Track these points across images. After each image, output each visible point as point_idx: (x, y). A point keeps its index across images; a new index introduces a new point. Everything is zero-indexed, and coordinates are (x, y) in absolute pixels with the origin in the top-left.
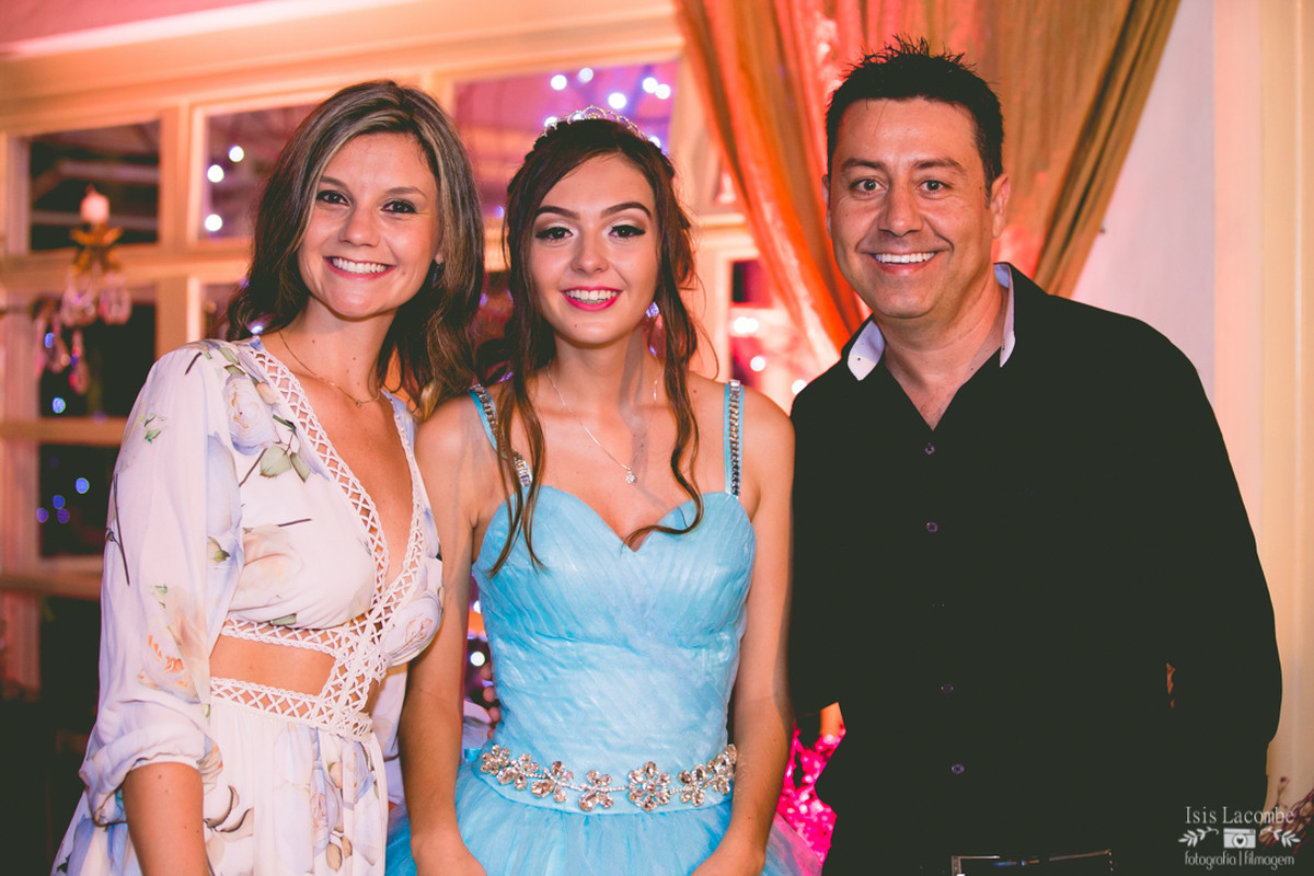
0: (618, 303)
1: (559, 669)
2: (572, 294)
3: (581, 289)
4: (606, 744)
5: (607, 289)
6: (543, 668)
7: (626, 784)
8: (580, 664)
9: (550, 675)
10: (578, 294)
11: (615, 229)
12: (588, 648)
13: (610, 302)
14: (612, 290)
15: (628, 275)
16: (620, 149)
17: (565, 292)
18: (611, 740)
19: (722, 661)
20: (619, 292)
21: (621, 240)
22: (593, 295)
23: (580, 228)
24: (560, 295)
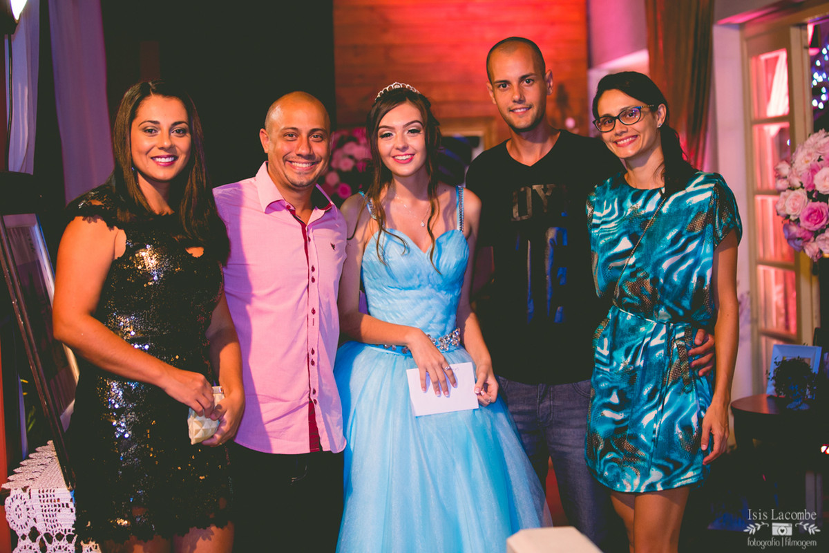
0: (414, 160)
2: (396, 158)
3: (399, 156)
5: (409, 155)
10: (398, 158)
11: (409, 131)
13: (411, 160)
14: (411, 154)
15: (416, 148)
16: (408, 100)
17: (394, 157)
20: (413, 155)
21: (412, 134)
22: (404, 158)
23: (396, 133)
24: (391, 159)
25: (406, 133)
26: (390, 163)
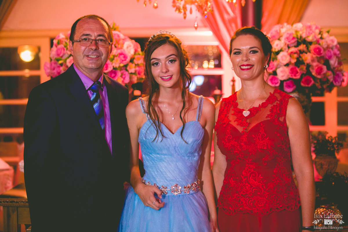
0: (173, 79)
1: (156, 161)
2: (162, 78)
3: (164, 76)
4: (166, 179)
5: (169, 76)
6: (153, 161)
7: (170, 188)
8: (161, 160)
9: (154, 163)
11: (169, 61)
12: (163, 156)
13: (171, 78)
15: (174, 72)
18: (168, 178)
19: (195, 160)
20: (172, 76)
21: (171, 63)
22: (167, 77)
23: (161, 62)
24: (160, 78)
25: (167, 62)
26: (159, 81)
